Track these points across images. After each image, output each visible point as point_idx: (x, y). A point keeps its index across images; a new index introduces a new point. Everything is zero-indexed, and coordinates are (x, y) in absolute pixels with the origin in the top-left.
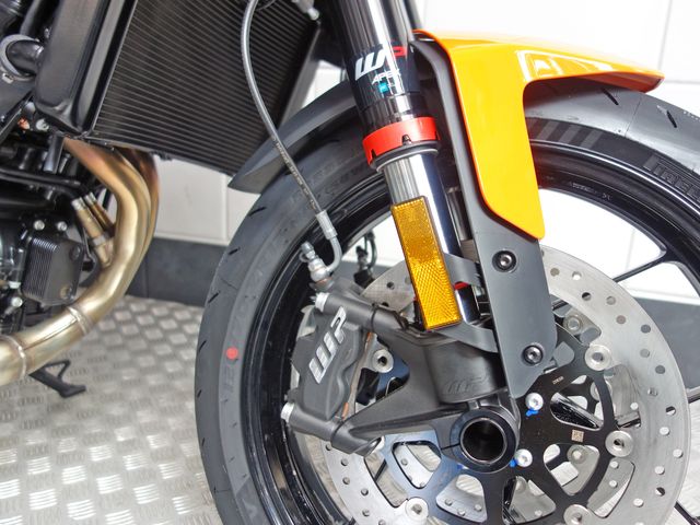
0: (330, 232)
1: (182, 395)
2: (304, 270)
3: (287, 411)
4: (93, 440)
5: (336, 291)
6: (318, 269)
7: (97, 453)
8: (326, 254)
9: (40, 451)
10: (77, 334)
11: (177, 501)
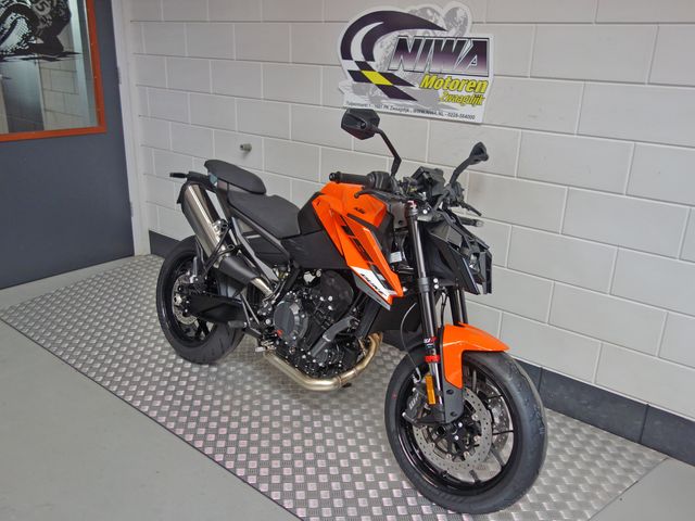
0: (419, 373)
1: (380, 401)
2: (412, 380)
3: (404, 414)
4: (353, 406)
5: (417, 388)
6: (416, 381)
7: (355, 412)
8: (417, 377)
9: (337, 407)
10: (354, 376)
11: (379, 434)
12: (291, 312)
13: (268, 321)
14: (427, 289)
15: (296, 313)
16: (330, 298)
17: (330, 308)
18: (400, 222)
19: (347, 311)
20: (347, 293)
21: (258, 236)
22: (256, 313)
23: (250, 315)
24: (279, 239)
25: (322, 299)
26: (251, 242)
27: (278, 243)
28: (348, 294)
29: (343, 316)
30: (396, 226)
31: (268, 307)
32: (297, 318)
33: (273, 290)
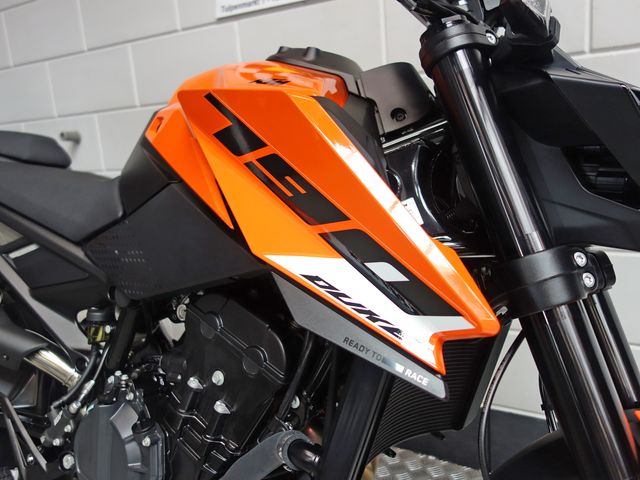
12: (116, 433)
13: (68, 461)
14: (558, 293)
15: (126, 433)
16: (218, 378)
17: (220, 407)
18: (396, 114)
19: (273, 411)
20: (263, 353)
21: (33, 248)
22: (37, 442)
23: (26, 451)
24: (77, 244)
25: (193, 383)
26: (20, 266)
27: (79, 253)
28: (268, 357)
29: (261, 432)
30: (388, 125)
31: (63, 423)
32: (131, 448)
33: (81, 370)
